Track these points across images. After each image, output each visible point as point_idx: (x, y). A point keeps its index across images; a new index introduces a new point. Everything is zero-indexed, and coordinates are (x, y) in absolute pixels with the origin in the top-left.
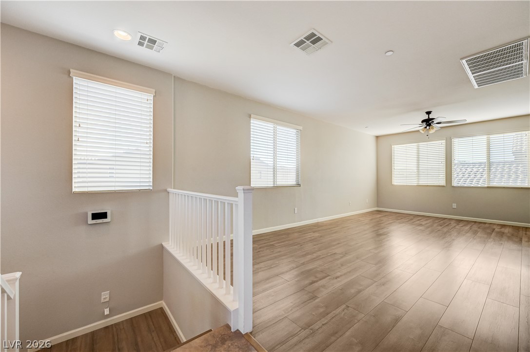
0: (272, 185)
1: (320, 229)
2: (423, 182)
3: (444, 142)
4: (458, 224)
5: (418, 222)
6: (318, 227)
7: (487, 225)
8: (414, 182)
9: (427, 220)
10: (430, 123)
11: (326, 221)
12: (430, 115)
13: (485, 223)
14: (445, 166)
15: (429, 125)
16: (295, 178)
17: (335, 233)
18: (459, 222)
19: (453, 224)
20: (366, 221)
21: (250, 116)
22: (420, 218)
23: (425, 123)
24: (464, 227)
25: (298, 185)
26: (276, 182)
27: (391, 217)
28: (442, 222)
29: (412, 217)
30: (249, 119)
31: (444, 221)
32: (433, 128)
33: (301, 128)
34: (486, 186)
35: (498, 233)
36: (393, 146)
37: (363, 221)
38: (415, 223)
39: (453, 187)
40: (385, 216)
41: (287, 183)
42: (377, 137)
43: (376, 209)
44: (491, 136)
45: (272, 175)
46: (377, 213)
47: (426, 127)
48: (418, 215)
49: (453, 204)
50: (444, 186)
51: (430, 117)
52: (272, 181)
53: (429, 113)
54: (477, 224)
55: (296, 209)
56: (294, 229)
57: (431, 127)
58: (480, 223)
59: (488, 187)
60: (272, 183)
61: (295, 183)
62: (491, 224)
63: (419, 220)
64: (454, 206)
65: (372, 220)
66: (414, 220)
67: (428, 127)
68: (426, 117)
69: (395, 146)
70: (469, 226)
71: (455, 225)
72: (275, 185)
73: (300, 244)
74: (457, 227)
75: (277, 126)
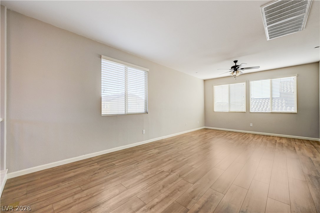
0: (124, 113)
1: (161, 145)
2: (233, 110)
3: (245, 83)
4: (254, 138)
5: (229, 136)
6: (161, 144)
7: (271, 137)
8: (227, 110)
9: (235, 135)
10: (237, 69)
11: (168, 138)
12: (237, 63)
13: (270, 136)
14: (245, 99)
15: (236, 70)
16: (144, 107)
17: (171, 148)
18: (255, 136)
19: (251, 137)
20: (196, 137)
21: (100, 57)
22: (230, 134)
23: (233, 69)
24: (258, 140)
25: (146, 112)
26: (127, 110)
27: (213, 133)
28: (244, 136)
29: (225, 133)
30: (100, 59)
31: (245, 135)
32: (238, 72)
33: (148, 70)
34: (270, 112)
35: (280, 143)
36: (214, 86)
37: (194, 137)
38: (227, 137)
39: (251, 113)
40: (209, 132)
41: (136, 111)
42: (205, 80)
43: (204, 127)
44: (273, 80)
45: (124, 105)
46: (204, 130)
47: (234, 72)
48: (230, 131)
49: (251, 124)
50: (245, 112)
51: (237, 65)
52: (124, 109)
53: (236, 62)
54: (265, 137)
55: (144, 130)
56: (141, 146)
57: (237, 71)
58: (267, 136)
59: (271, 113)
60: (124, 111)
61: (144, 111)
62: (273, 136)
63: (230, 135)
64: (251, 125)
65: (200, 136)
66: (227, 135)
67: (235, 72)
68: (234, 64)
69: (216, 86)
70: (261, 139)
71: (252, 138)
72: (126, 113)
73: (138, 161)
74: (254, 140)
75: (127, 67)
